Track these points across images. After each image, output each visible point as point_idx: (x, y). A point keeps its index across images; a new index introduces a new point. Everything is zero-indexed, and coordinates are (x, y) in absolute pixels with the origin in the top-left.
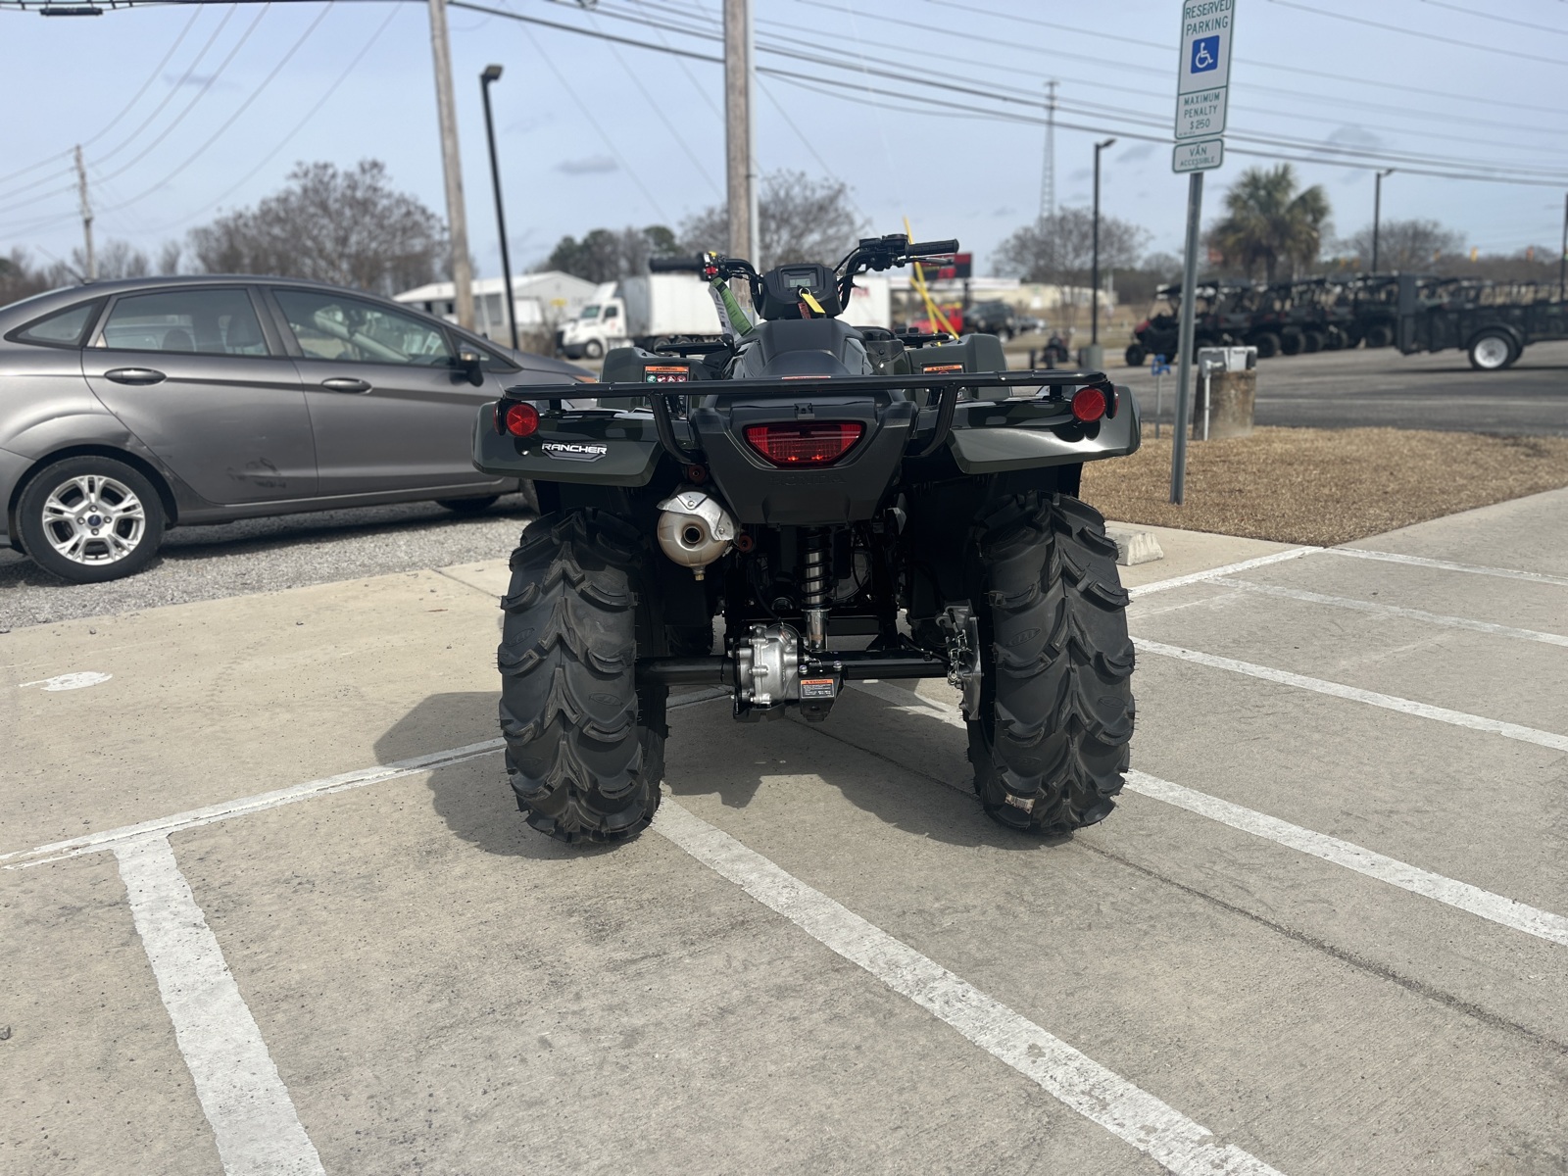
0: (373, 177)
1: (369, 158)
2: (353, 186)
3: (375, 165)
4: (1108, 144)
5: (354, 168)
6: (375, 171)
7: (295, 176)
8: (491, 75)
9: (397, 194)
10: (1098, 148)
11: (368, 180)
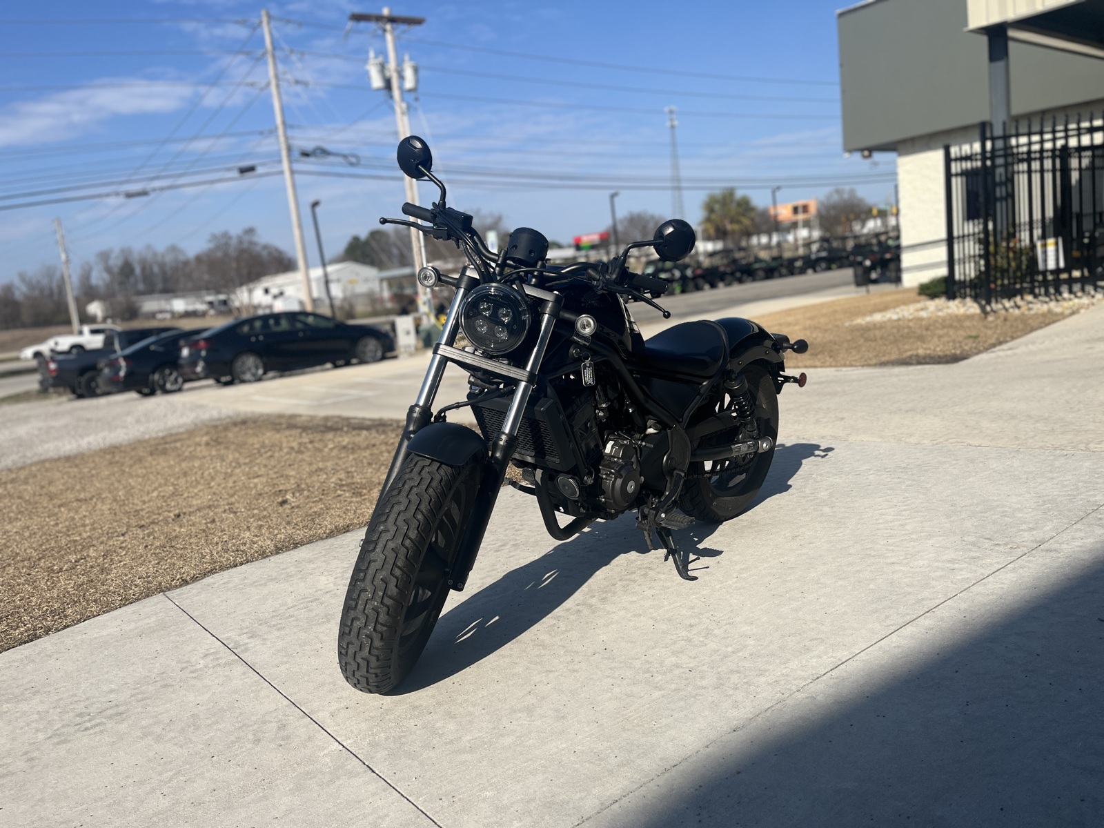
0: (251, 236)
2: (241, 243)
5: (241, 233)
6: (252, 233)
7: (210, 240)
8: (315, 204)
9: (263, 243)
11: (248, 238)
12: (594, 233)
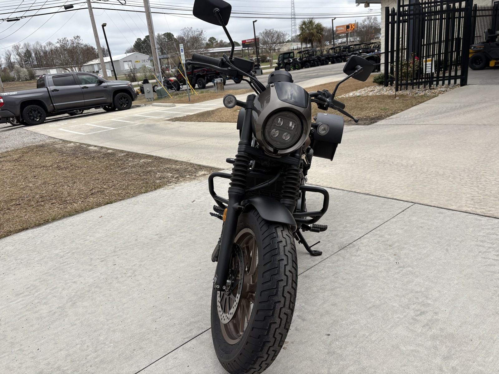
0: (78, 40)
1: (76, 36)
2: (73, 43)
3: (78, 37)
4: (256, 21)
5: (73, 38)
6: (78, 38)
7: (58, 42)
8: (104, 25)
9: (85, 44)
10: (254, 22)
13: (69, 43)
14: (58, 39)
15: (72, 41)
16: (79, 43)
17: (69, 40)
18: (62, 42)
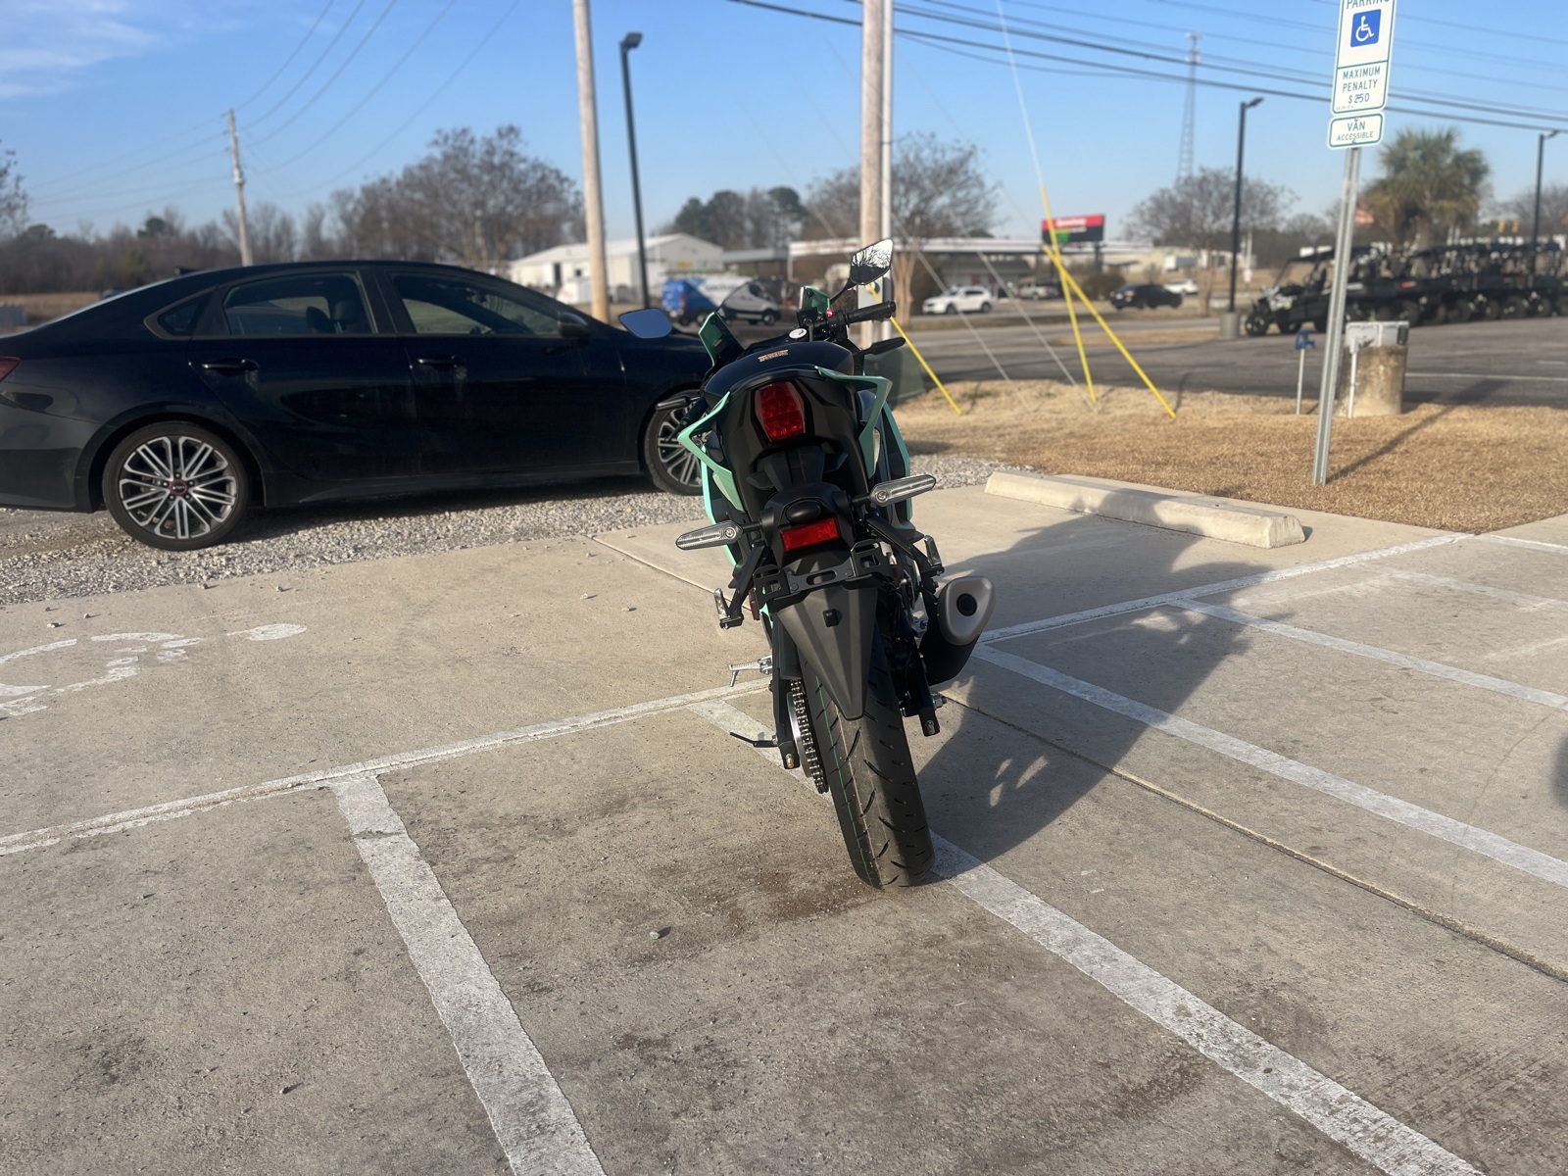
0: (510, 142)
1: (506, 124)
2: (491, 152)
3: (511, 130)
4: (1255, 103)
5: (492, 133)
6: (512, 136)
7: (436, 143)
8: (631, 42)
9: (532, 158)
10: (1244, 107)
11: (505, 144)
12: (1078, 218)
13: (479, 149)
14: (439, 132)
15: (489, 142)
16: (512, 154)
17: (478, 138)
18: (450, 142)
